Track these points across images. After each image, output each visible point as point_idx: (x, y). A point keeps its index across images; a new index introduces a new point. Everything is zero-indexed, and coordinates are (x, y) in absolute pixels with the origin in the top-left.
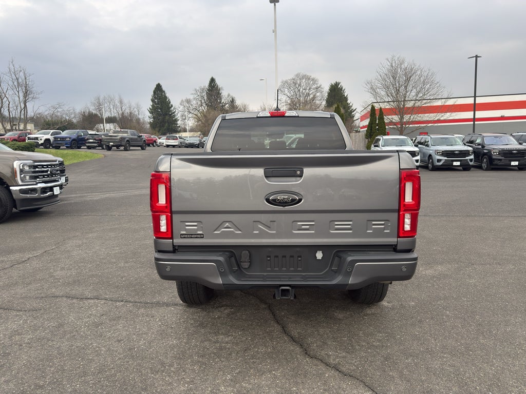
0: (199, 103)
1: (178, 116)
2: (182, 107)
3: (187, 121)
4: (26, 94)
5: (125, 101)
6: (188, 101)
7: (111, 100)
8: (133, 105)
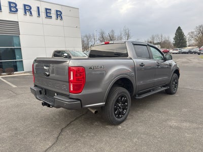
0: (198, 33)
1: (187, 40)
2: (188, 36)
3: (190, 41)
4: (128, 37)
5: (163, 36)
6: (192, 33)
7: (157, 36)
8: (167, 37)
